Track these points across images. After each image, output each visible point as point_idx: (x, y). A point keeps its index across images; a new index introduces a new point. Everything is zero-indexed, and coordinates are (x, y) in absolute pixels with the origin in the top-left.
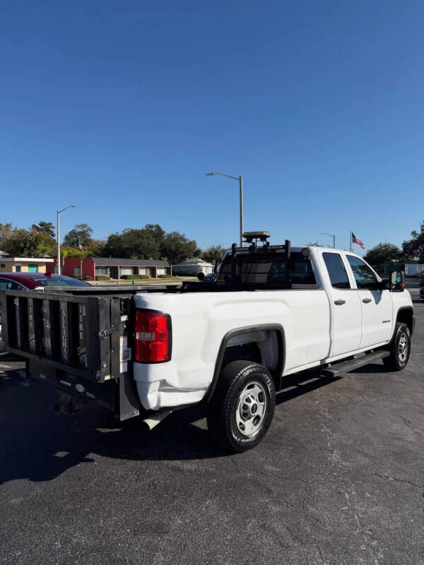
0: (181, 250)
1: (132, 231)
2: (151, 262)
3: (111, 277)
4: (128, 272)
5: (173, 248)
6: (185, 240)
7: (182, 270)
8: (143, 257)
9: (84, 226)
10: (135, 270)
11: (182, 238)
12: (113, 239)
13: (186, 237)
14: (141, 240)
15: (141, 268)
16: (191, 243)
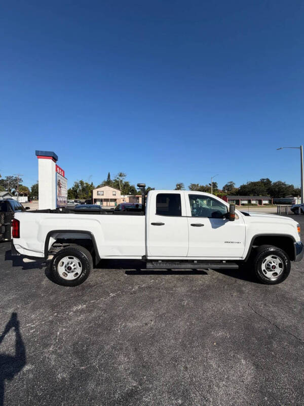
0: (282, 190)
1: (251, 182)
2: (260, 197)
3: (236, 204)
4: (246, 202)
5: (277, 190)
6: (285, 185)
7: (281, 201)
8: (256, 195)
9: (231, 182)
10: (249, 201)
11: (284, 184)
12: (243, 187)
13: (286, 183)
14: (256, 187)
15: (253, 200)
16: (290, 186)
